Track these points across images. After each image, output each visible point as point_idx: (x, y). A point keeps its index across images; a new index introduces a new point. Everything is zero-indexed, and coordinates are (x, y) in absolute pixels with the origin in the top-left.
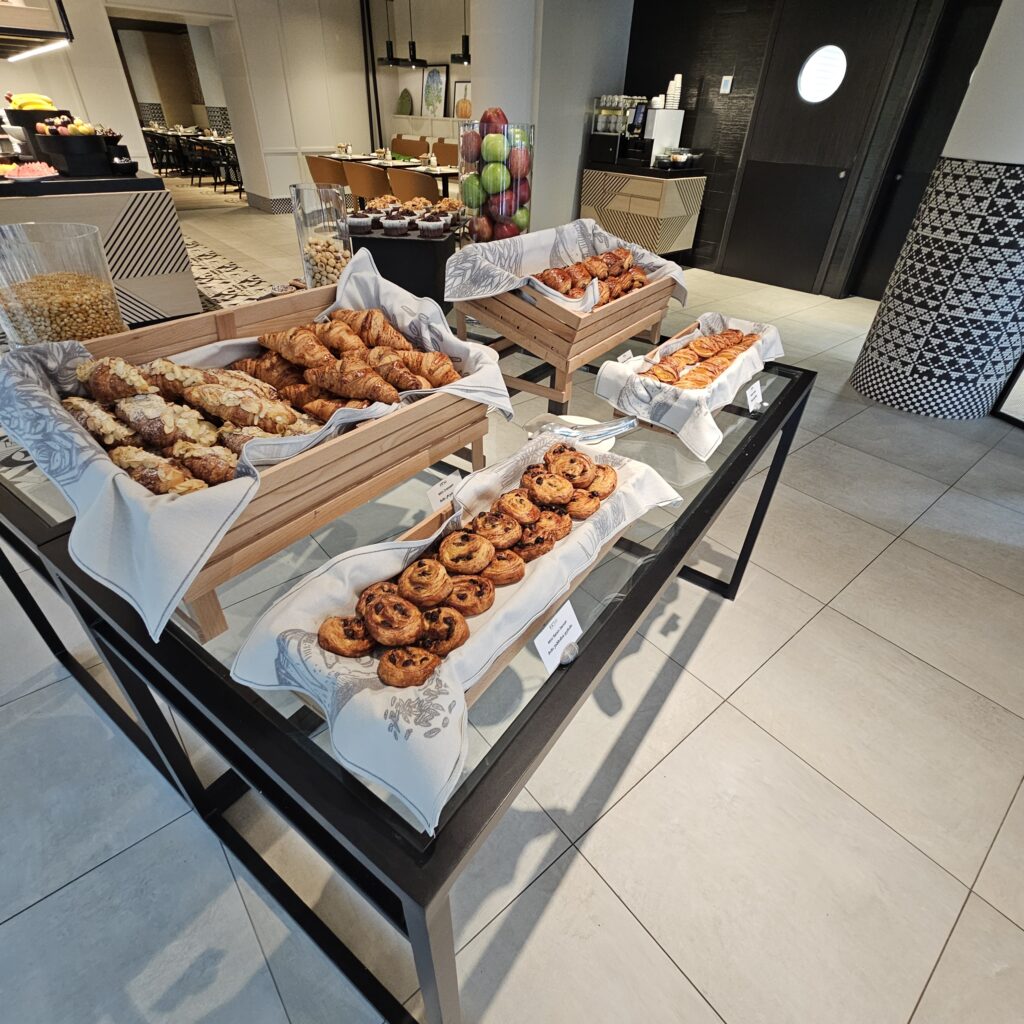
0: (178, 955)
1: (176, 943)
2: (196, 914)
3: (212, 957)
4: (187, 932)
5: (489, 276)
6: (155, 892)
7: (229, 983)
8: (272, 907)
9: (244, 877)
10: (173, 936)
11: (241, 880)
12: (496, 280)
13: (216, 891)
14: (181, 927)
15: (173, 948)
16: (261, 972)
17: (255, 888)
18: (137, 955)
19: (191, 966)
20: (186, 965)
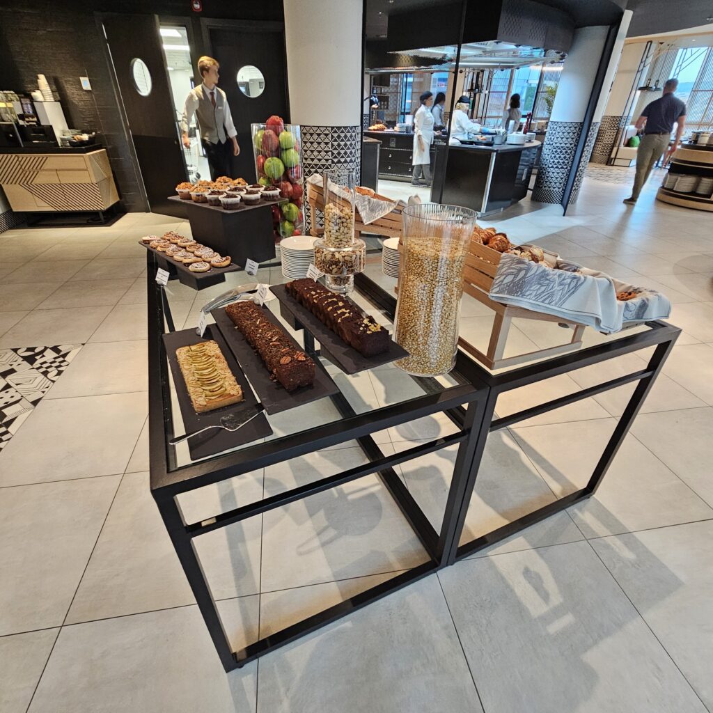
0: (522, 589)
1: (516, 590)
2: (503, 578)
3: (527, 572)
4: (511, 583)
5: (379, 206)
6: (484, 599)
7: (540, 566)
8: (507, 542)
9: (489, 551)
10: (512, 591)
11: (489, 554)
12: (383, 206)
13: (492, 566)
14: (508, 586)
15: (518, 591)
16: (538, 552)
17: (496, 547)
18: (519, 609)
19: (530, 583)
20: (528, 586)
